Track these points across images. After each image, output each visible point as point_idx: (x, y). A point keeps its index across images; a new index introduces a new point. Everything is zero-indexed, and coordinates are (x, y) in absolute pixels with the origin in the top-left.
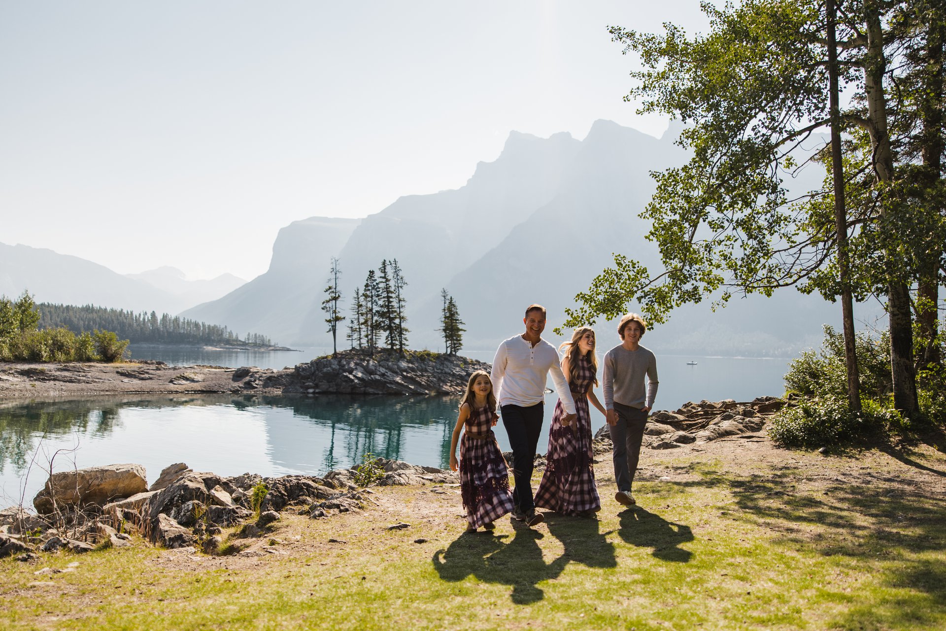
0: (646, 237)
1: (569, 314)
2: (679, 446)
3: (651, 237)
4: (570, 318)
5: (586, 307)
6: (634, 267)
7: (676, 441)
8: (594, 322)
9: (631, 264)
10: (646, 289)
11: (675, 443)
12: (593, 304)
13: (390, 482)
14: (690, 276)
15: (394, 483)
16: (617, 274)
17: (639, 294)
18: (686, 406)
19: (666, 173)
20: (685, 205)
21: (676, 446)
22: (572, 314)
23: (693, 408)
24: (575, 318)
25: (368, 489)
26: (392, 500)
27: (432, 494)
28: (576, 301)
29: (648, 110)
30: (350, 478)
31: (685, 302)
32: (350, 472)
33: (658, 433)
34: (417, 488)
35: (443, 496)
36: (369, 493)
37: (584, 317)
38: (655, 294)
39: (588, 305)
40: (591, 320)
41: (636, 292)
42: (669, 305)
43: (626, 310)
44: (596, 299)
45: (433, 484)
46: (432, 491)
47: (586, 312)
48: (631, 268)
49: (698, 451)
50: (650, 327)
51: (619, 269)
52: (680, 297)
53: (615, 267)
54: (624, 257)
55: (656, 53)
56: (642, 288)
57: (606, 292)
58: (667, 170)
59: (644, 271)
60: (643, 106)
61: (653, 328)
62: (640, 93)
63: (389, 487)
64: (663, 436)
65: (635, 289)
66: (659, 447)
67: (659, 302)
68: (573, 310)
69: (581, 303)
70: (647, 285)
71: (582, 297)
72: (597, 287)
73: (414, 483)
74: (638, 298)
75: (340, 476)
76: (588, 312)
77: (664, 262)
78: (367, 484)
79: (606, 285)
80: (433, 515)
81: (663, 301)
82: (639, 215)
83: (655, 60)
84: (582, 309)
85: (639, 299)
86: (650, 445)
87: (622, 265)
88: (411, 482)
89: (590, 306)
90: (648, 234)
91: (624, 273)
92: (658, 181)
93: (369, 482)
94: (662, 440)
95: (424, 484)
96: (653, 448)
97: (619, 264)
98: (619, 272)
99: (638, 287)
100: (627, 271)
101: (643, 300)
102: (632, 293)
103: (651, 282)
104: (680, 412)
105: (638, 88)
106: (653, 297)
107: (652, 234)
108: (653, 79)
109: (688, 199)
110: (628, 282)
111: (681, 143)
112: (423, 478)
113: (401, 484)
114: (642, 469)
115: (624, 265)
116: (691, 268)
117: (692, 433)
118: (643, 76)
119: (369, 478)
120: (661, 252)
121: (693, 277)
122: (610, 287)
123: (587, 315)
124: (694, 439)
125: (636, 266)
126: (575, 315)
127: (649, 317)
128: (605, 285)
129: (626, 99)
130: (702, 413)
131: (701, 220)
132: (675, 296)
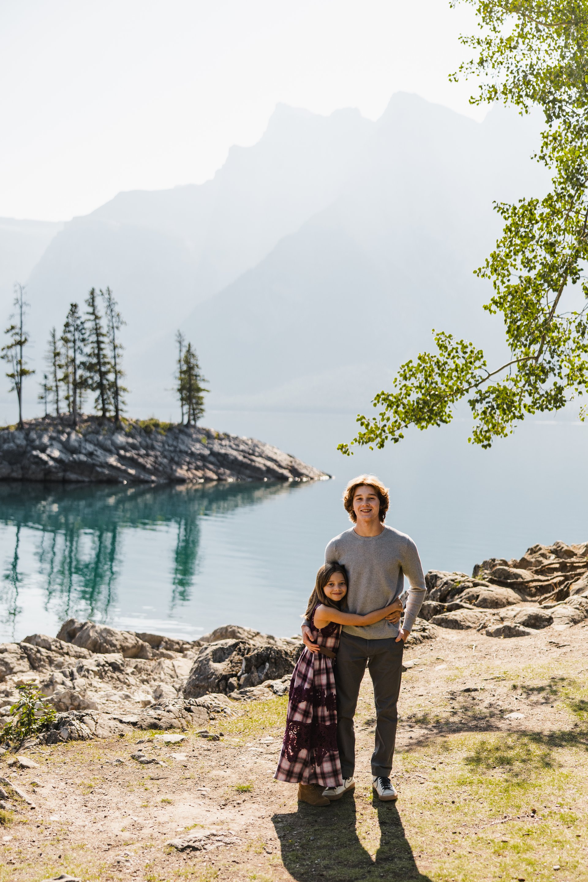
0: (486, 308)
1: (362, 424)
2: (528, 634)
3: (494, 307)
4: (363, 430)
5: (390, 413)
6: (465, 353)
7: (524, 624)
8: (401, 436)
9: (460, 347)
10: (483, 387)
11: (522, 628)
12: (401, 409)
13: (64, 734)
14: (552, 369)
15: (71, 738)
16: (438, 362)
17: (472, 394)
18: (532, 551)
19: (518, 205)
20: (548, 257)
21: (524, 634)
22: (368, 425)
23: (543, 555)
24: (372, 432)
25: (24, 759)
26: (63, 784)
27: (132, 765)
28: (375, 405)
29: (490, 98)
30: (22, 658)
31: (542, 410)
32: (21, 647)
33: (496, 604)
34: (109, 746)
35: (152, 770)
36: (23, 767)
37: (386, 428)
38: (498, 397)
39: (393, 411)
40: (397, 433)
41: (467, 391)
42: (517, 414)
43: (449, 416)
44: (405, 401)
45: (139, 732)
46: (133, 757)
47: (388, 419)
48: (461, 354)
49: (558, 646)
50: (486, 443)
51: (441, 355)
52: (534, 403)
53: (436, 352)
54: (450, 336)
55: (500, 9)
56: (476, 385)
57: (420, 387)
58: (520, 201)
59: (479, 356)
60: (479, 92)
61: (489, 445)
62: (474, 69)
63: (60, 747)
64: (503, 612)
65: (466, 386)
66: (497, 633)
67: (504, 410)
68: (369, 417)
69: (382, 407)
70: (484, 380)
71: (384, 400)
72: (405, 378)
73: (106, 733)
74: (470, 401)
75: (5, 655)
76: (392, 420)
77: (512, 345)
78: (26, 735)
79: (421, 377)
80: (126, 835)
81: (509, 408)
82: (475, 272)
83: (498, 19)
84: (383, 414)
85: (473, 403)
86: (484, 627)
87: (446, 348)
88: (100, 732)
89: (396, 412)
90: (489, 302)
91: (450, 362)
92: (506, 219)
93: (29, 732)
94: (502, 619)
95: (122, 735)
96: (489, 634)
97: (441, 346)
98: (442, 360)
99: (470, 383)
100: (453, 357)
101: (478, 406)
102: (460, 391)
103: (490, 375)
104: (524, 564)
105: (471, 62)
106: (494, 400)
107: (495, 303)
108: (494, 48)
109: (550, 247)
110: (455, 373)
111: (543, 158)
112: (121, 722)
113: (82, 738)
114: (476, 690)
115: (450, 348)
116: (552, 357)
117: (546, 607)
118: (479, 43)
119: (29, 724)
120: (508, 332)
121: (556, 372)
122: (427, 381)
123: (390, 424)
124: (550, 621)
125: (468, 350)
126: (372, 425)
127: (486, 428)
128: (419, 375)
129: (453, 78)
130: (557, 566)
131: (569, 279)
132: (528, 400)
